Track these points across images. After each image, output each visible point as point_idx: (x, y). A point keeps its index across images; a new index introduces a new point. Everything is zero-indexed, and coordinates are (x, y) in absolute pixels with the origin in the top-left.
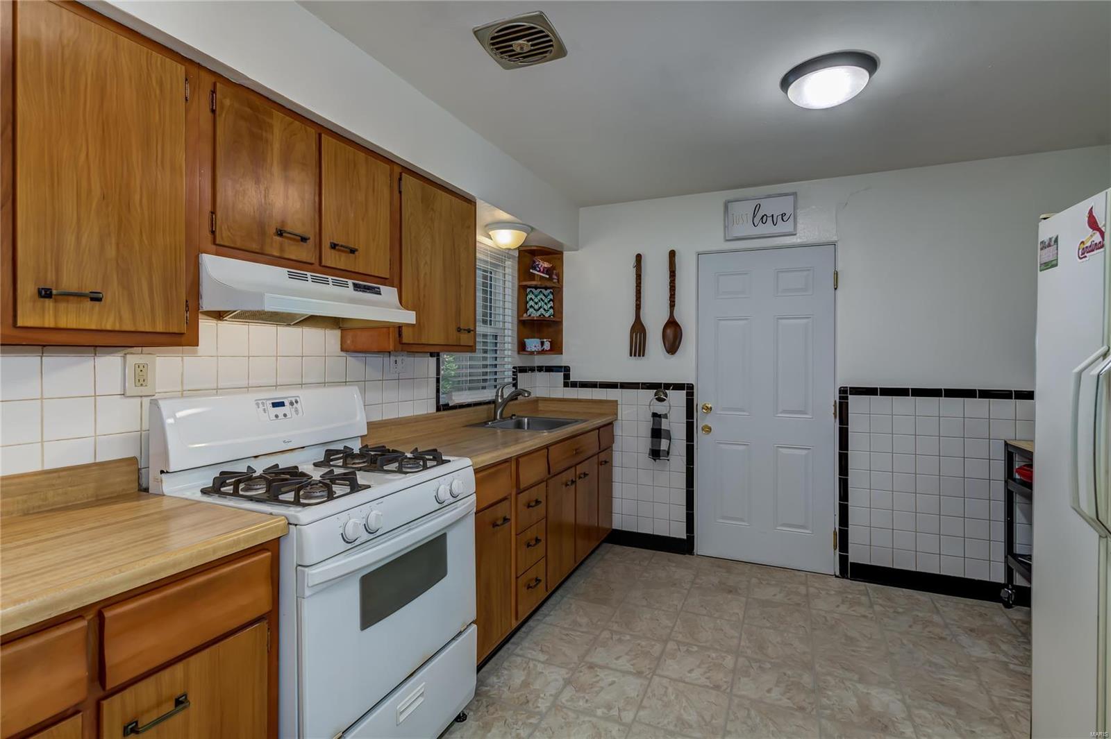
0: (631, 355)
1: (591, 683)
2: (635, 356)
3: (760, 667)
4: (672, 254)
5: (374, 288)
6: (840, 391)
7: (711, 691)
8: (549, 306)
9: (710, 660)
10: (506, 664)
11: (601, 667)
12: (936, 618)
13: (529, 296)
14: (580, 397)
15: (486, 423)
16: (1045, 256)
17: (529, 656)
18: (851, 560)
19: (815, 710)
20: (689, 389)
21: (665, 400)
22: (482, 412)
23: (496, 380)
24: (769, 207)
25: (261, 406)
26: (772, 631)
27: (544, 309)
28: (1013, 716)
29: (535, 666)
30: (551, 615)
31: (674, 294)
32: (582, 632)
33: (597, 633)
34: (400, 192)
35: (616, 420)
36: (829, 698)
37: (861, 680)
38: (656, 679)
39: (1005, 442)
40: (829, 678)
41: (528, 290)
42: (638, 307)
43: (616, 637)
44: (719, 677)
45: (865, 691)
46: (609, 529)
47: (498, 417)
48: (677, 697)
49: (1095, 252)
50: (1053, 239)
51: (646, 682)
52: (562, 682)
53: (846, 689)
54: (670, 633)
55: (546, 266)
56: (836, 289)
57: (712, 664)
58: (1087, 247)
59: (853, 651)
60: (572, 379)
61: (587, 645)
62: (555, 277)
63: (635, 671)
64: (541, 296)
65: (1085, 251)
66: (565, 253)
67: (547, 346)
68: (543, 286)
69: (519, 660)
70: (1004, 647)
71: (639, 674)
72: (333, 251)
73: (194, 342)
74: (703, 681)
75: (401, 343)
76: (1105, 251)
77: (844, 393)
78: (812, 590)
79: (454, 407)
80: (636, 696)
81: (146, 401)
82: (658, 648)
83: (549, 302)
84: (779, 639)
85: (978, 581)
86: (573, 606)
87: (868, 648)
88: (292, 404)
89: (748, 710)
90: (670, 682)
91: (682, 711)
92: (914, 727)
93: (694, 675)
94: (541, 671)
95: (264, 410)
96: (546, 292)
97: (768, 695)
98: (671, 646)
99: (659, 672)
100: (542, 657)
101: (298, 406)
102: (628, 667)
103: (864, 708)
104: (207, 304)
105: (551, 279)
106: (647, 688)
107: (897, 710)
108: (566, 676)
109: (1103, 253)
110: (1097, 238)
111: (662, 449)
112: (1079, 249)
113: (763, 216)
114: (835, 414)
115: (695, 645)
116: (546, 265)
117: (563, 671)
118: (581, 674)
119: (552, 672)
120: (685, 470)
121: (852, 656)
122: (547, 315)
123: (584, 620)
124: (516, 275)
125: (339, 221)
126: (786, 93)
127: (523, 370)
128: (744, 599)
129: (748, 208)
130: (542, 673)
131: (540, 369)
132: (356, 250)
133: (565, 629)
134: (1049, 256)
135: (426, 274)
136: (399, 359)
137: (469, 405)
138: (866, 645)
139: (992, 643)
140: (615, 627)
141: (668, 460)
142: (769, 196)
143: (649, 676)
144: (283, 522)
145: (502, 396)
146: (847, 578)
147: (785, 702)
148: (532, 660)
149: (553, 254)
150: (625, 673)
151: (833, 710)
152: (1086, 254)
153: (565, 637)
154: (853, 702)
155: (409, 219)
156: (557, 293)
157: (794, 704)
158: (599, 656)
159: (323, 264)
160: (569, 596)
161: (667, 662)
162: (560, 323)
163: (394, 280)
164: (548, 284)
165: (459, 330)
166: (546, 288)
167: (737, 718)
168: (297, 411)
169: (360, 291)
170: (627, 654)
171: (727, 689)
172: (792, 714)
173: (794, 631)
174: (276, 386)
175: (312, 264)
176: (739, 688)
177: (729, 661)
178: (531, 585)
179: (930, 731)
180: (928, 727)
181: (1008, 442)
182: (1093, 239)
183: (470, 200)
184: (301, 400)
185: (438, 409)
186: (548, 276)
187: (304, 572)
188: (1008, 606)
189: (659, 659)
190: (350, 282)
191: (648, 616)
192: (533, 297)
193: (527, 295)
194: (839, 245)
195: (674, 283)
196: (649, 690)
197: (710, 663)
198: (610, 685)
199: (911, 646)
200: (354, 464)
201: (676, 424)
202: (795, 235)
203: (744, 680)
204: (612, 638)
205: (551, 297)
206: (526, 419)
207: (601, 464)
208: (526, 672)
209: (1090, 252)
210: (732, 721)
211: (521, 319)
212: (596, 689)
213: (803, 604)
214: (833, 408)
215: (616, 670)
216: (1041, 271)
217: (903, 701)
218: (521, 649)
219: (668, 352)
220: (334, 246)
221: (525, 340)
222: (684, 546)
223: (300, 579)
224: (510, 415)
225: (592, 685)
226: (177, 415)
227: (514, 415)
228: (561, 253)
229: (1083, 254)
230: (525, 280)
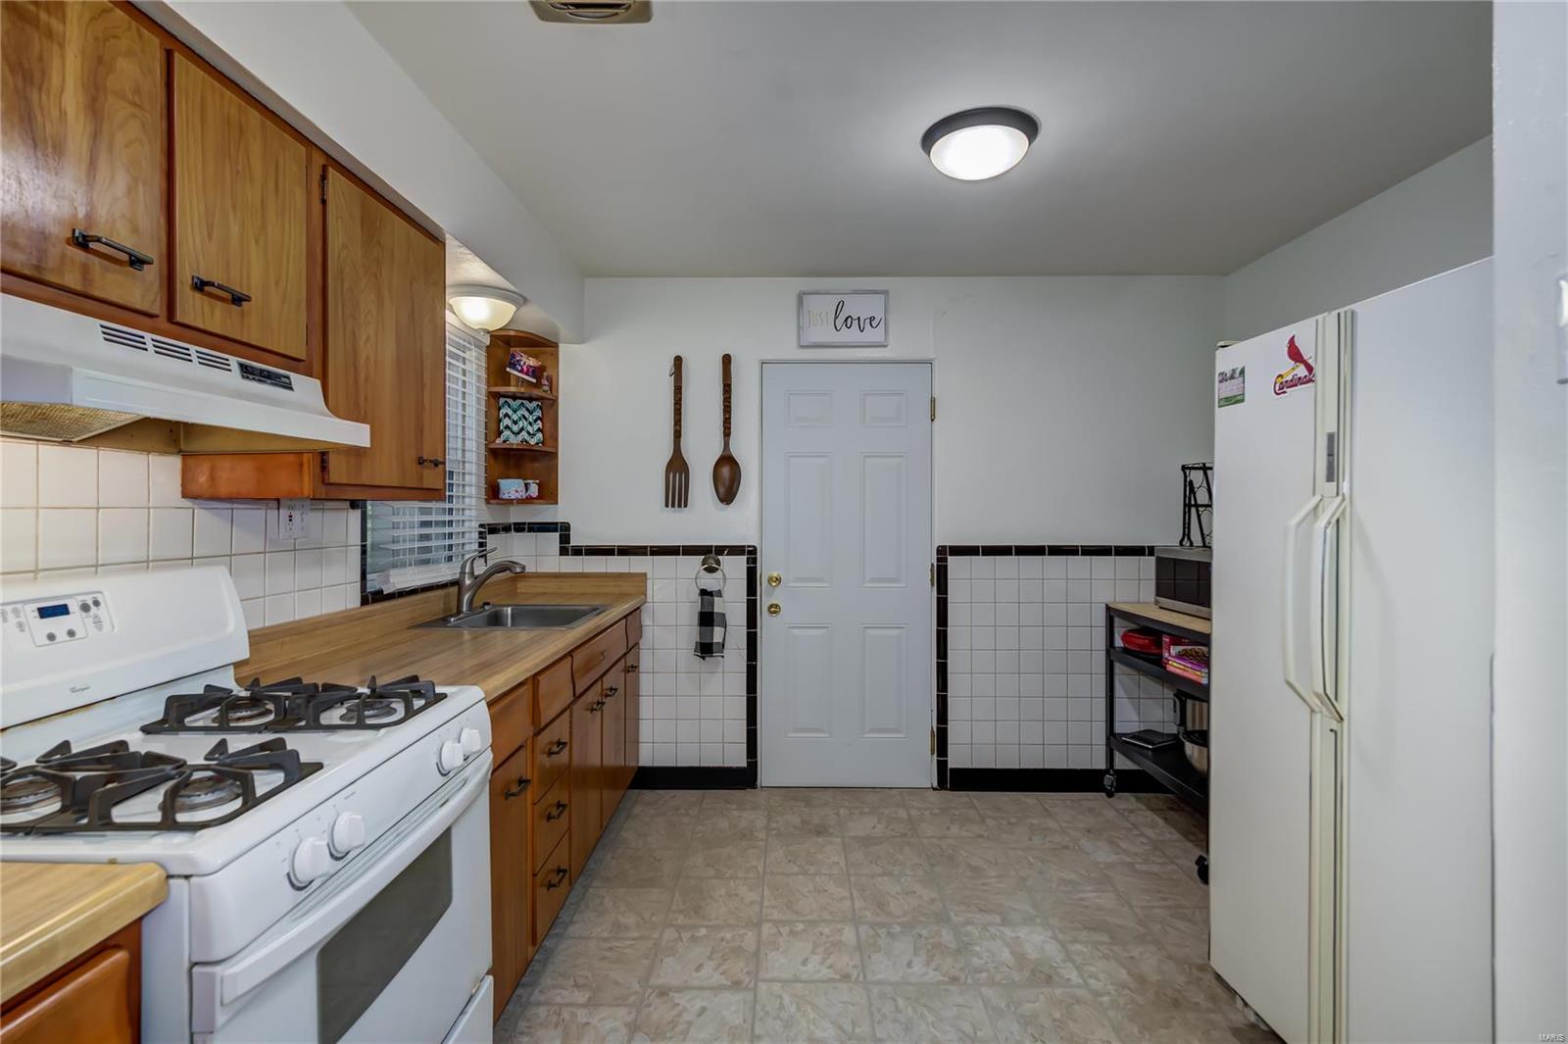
0: (667, 506)
1: (670, 1020)
2: (673, 506)
3: (889, 933)
4: (727, 360)
5: (279, 376)
6: (938, 550)
7: (840, 985)
8: (536, 427)
9: (824, 938)
10: (522, 1025)
11: (679, 990)
12: (1051, 824)
13: (503, 411)
14: (586, 570)
15: (444, 620)
16: (1222, 390)
17: (558, 999)
18: (950, 765)
19: (969, 977)
20: (751, 553)
21: (717, 569)
22: (435, 602)
23: (450, 547)
24: (856, 307)
25: (11, 616)
26: (886, 878)
27: (528, 433)
28: (1159, 926)
29: (574, 1015)
30: (576, 922)
31: (730, 418)
32: (634, 939)
33: (656, 935)
34: (324, 202)
35: (645, 603)
36: (978, 956)
37: (1005, 922)
38: (763, 987)
39: (1107, 605)
40: (969, 928)
41: (502, 400)
42: (678, 434)
43: (686, 936)
44: (846, 961)
45: (1013, 935)
46: (633, 768)
47: (464, 609)
48: (798, 1008)
49: (1299, 387)
50: (1238, 371)
51: (749, 996)
52: (624, 1031)
53: (993, 938)
54: (761, 911)
55: (532, 364)
56: (932, 420)
57: (828, 945)
58: (1287, 382)
59: (984, 884)
60: (574, 542)
61: (647, 958)
62: (546, 383)
63: (729, 983)
64: (523, 411)
65: (1283, 386)
66: (561, 346)
67: (534, 490)
68: (527, 395)
69: (542, 1011)
70: (1124, 845)
71: (737, 985)
72: (198, 295)
74: (825, 972)
75: (325, 483)
76: (1316, 387)
77: (944, 553)
78: (914, 812)
79: (391, 596)
80: (742, 1022)
82: (750, 938)
83: (535, 421)
84: (898, 888)
85: (1082, 770)
86: (607, 899)
87: (996, 877)
88: (85, 608)
89: (894, 1000)
90: (783, 987)
91: (812, 1027)
92: (1078, 968)
93: (810, 967)
94: (585, 1020)
95: (20, 625)
96: (532, 405)
97: (910, 971)
98: (767, 930)
99: (763, 975)
100: (582, 997)
101: (101, 612)
102: (717, 979)
103: (1020, 957)
105: (538, 385)
106: (755, 1005)
107: (1052, 949)
108: (629, 1019)
109: (1313, 389)
110: (1302, 371)
111: (715, 641)
112: (1275, 383)
113: (847, 318)
114: (932, 580)
115: (799, 921)
116: (532, 362)
117: (622, 1012)
118: (651, 1009)
119: (603, 1019)
120: (745, 669)
121: (985, 891)
122: (533, 442)
123: (630, 920)
124: (484, 375)
125: (210, 236)
126: (929, 153)
127: (493, 529)
128: (839, 840)
129: (829, 304)
130: (589, 1024)
131: (519, 528)
132: (248, 299)
133: (605, 940)
134: (1232, 390)
135: (368, 358)
136: (296, 514)
137: (414, 592)
138: (995, 874)
139: (1111, 842)
140: (681, 920)
141: (723, 657)
142: (855, 292)
143: (752, 986)
144: (156, 875)
145: (472, 572)
146: (946, 789)
147: (932, 976)
148: (567, 1005)
149: (542, 345)
150: (717, 989)
151: (988, 971)
152: (1285, 390)
153: (608, 954)
154: (1006, 955)
155: (339, 255)
156: (548, 406)
157: (943, 976)
158: (670, 972)
159: (179, 318)
160: (595, 884)
161: (769, 957)
162: (554, 455)
163: (317, 366)
164: (536, 392)
165: (421, 461)
166: (531, 399)
167: (884, 1016)
168: (98, 622)
169: (254, 379)
170: (710, 958)
171: (858, 975)
172: (946, 990)
173: (911, 874)
174: (36, 571)
175: (151, 316)
176: (873, 971)
177: (848, 935)
178: (553, 882)
179: (1093, 969)
180: (1090, 965)
181: (1111, 605)
182: (1295, 372)
183: (436, 238)
184: (106, 599)
185: (364, 601)
186: (534, 381)
187: (212, 976)
188: (1110, 795)
189: (757, 954)
190: (234, 361)
191: (723, 891)
192: (510, 412)
193: (500, 409)
194: (935, 363)
195: (730, 402)
196: (758, 1007)
197: (826, 942)
198: (699, 1015)
199: (1039, 864)
200: (239, 719)
201: (732, 607)
202: (886, 346)
203: (875, 957)
204: (681, 939)
205: (538, 413)
206: (509, 609)
207: (629, 671)
208: (559, 1029)
209: (1290, 387)
210: (879, 1022)
211: (493, 446)
212: (681, 1028)
213: (910, 832)
214: (930, 573)
215: (701, 988)
216: (1220, 407)
217: (1055, 938)
218: (541, 992)
219: (722, 501)
220: (200, 286)
221: (499, 480)
222: (743, 778)
223: (199, 994)
224: (481, 604)
225: (673, 1023)
227: (488, 604)
228: (555, 346)
229: (1280, 389)
230: (496, 385)
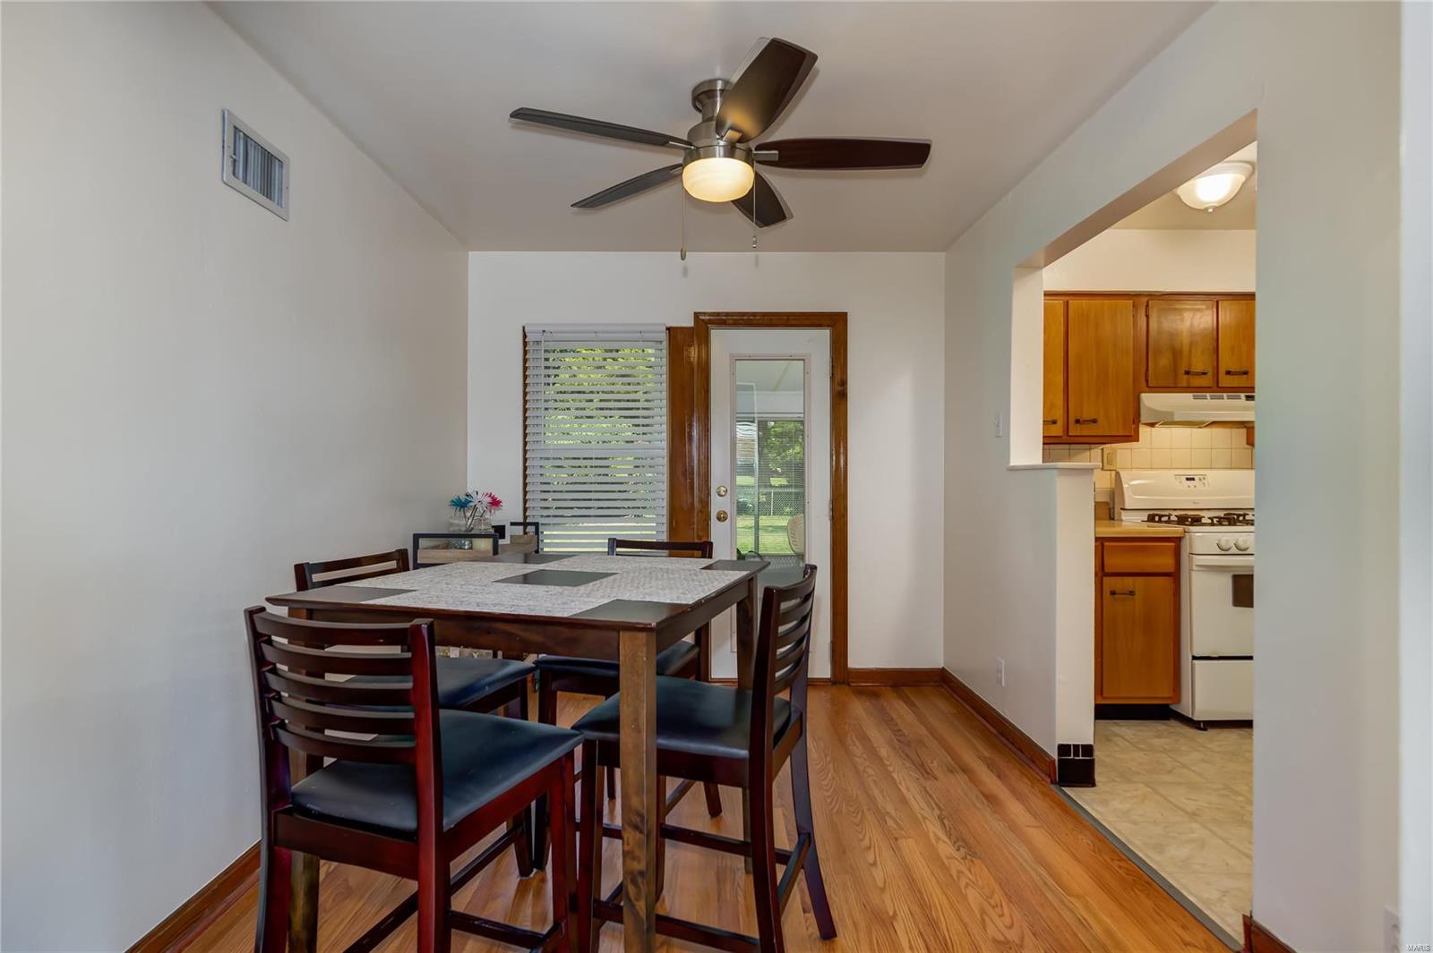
25: (1180, 478)
72: (1226, 376)
73: (1137, 440)
81: (1114, 472)
88: (1200, 480)
95: (1181, 481)
101: (1206, 481)
104: (1144, 419)
125: (1233, 355)
144: (1185, 531)
159: (1220, 385)
168: (1202, 483)
174: (1189, 468)
175: (1210, 388)
184: (1208, 476)
187: (1194, 557)
190: (1242, 395)
220: (1228, 373)
223: (1191, 561)
226: (1131, 482)
